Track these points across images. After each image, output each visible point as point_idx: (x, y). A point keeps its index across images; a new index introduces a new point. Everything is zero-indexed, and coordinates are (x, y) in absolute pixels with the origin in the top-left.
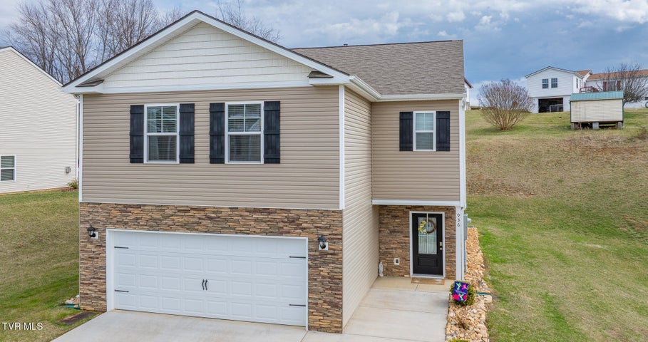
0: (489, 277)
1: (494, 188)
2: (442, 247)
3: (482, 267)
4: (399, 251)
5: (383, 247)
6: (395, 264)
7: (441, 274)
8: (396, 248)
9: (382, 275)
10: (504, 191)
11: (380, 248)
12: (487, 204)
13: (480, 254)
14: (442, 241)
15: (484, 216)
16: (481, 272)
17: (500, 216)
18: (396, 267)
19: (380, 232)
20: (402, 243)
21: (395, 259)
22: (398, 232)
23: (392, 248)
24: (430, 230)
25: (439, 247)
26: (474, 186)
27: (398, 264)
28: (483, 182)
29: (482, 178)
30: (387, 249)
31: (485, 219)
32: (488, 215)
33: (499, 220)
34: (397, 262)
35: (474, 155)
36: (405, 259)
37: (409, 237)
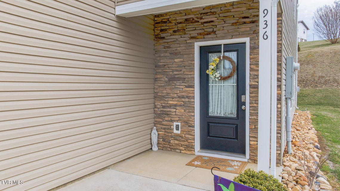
0: (330, 165)
1: (326, 82)
2: (244, 104)
3: (317, 147)
4: (180, 111)
5: (158, 104)
6: (175, 131)
7: (243, 152)
8: (176, 105)
9: (155, 148)
10: (336, 84)
11: (155, 107)
12: (319, 95)
13: (313, 131)
14: (244, 94)
15: (317, 104)
16: (315, 154)
17: (332, 105)
18: (176, 137)
19: (156, 80)
20: (183, 97)
21: (175, 124)
22: (179, 79)
23: (170, 106)
24: (226, 74)
25: (240, 104)
26: (308, 82)
27: (179, 132)
28: (316, 79)
29: (315, 75)
30: (164, 107)
31: (318, 107)
32: (320, 104)
33: (331, 108)
34: (177, 128)
35: (308, 59)
36: (189, 124)
37: (193, 87)
